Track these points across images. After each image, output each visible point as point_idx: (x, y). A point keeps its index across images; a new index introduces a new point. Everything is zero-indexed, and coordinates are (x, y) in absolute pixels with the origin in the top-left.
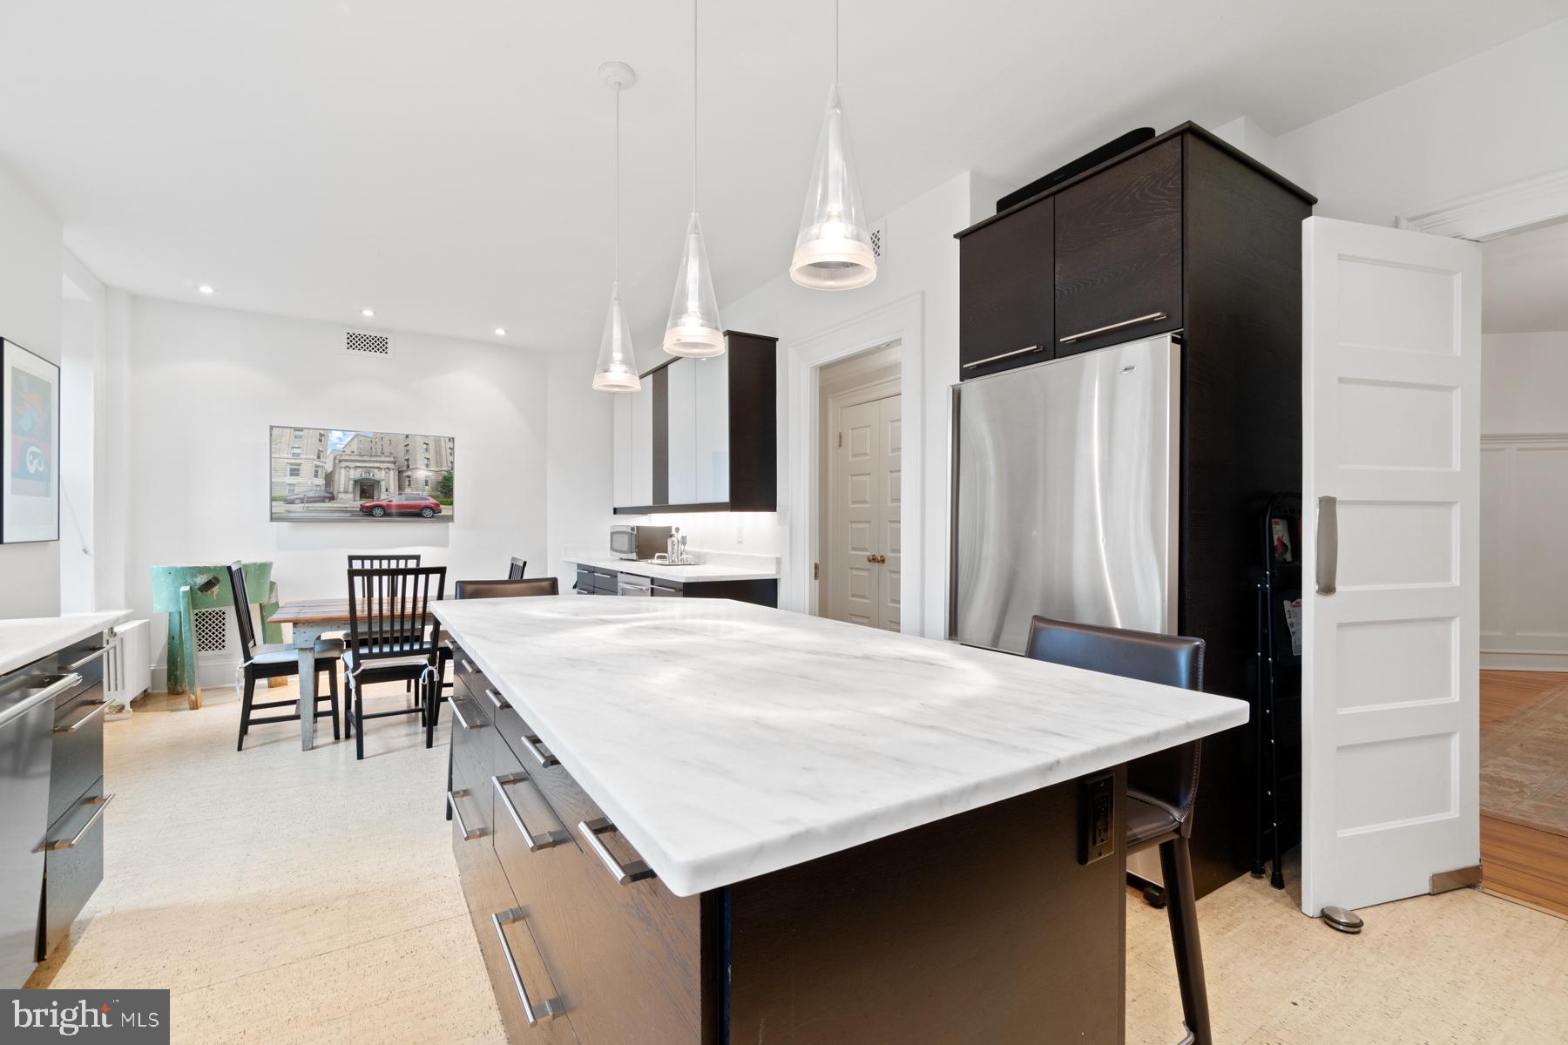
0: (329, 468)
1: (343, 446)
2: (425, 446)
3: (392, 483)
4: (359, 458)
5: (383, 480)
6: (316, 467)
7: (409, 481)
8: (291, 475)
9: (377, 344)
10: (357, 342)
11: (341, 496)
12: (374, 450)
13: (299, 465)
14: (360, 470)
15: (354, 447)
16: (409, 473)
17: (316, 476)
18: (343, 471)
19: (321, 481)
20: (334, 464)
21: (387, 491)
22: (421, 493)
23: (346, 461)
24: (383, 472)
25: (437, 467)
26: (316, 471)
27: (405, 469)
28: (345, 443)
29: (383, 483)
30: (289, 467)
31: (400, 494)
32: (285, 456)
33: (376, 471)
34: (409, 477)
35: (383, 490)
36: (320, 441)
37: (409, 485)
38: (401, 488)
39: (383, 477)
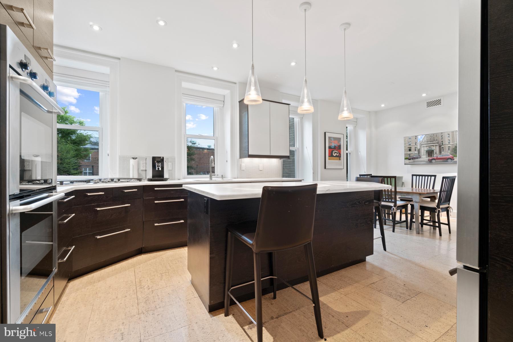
0: (419, 147)
1: (422, 140)
2: (448, 135)
3: (437, 151)
4: (427, 143)
5: (435, 150)
6: (415, 147)
7: (443, 149)
8: (409, 151)
9: (438, 102)
10: (430, 104)
11: (423, 156)
12: (431, 139)
13: (411, 147)
14: (427, 147)
15: (425, 139)
16: (443, 146)
17: (415, 151)
18: (423, 148)
19: (417, 152)
20: (420, 146)
21: (436, 153)
22: (447, 153)
23: (423, 144)
24: (434, 147)
25: (453, 143)
26: (415, 149)
27: (441, 145)
28: (423, 138)
29: (435, 151)
30: (408, 148)
31: (440, 154)
32: (407, 145)
33: (432, 147)
34: (443, 148)
35: (435, 153)
36: (416, 139)
37: (443, 151)
38: (440, 152)
39: (434, 149)
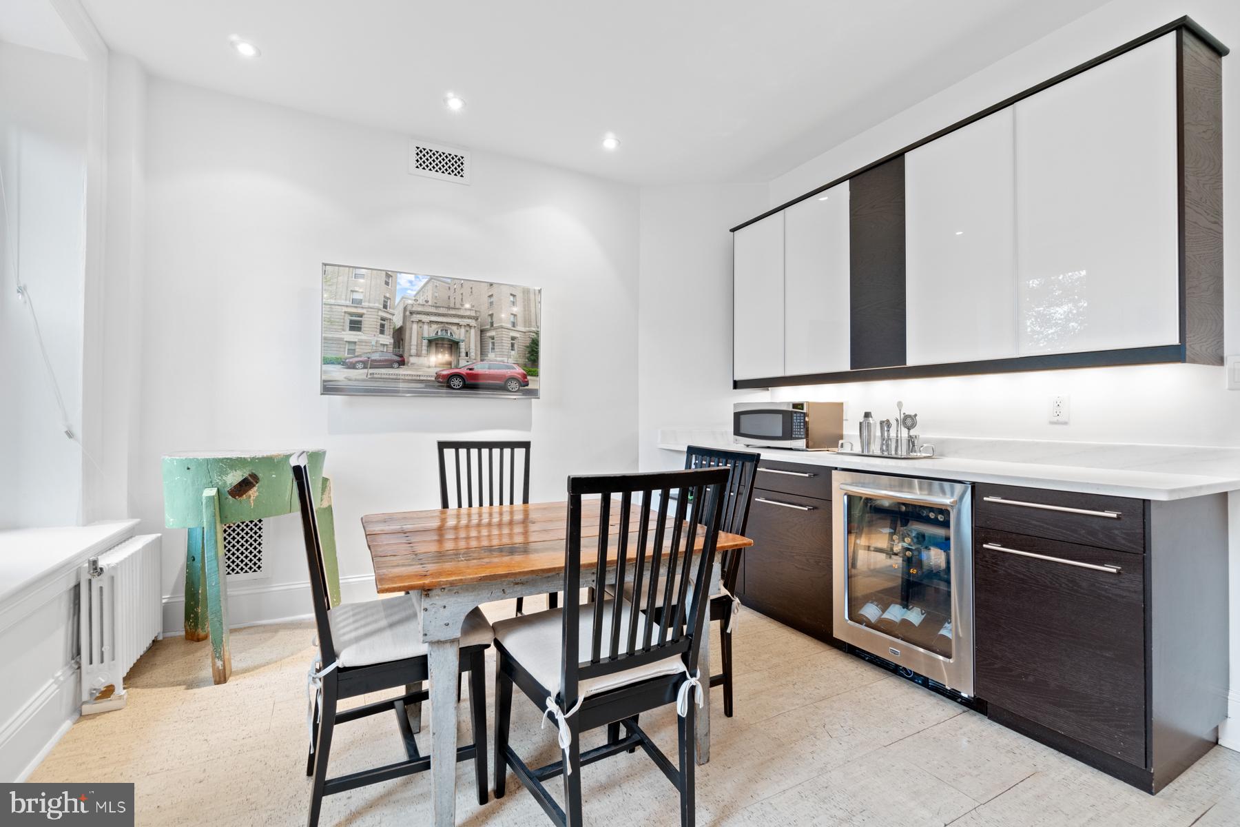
0: (398, 322)
1: (414, 293)
2: (512, 298)
3: (472, 346)
4: (433, 310)
5: (463, 341)
6: (383, 319)
7: (493, 343)
8: (352, 329)
9: (452, 165)
10: (429, 159)
11: (413, 360)
12: (452, 299)
13: (361, 315)
14: (434, 326)
15: (429, 295)
16: (492, 333)
17: (382, 332)
18: (415, 326)
19: (387, 339)
20: (405, 317)
21: (467, 355)
22: (505, 359)
23: (419, 313)
24: (463, 330)
25: (525, 327)
26: (382, 326)
27: (488, 327)
28: (418, 288)
29: (462, 345)
30: (348, 318)
31: (482, 360)
32: (343, 302)
33: (454, 328)
34: (493, 338)
35: (463, 354)
36: (387, 283)
37: (493, 349)
38: (483, 353)
39: (462, 338)
